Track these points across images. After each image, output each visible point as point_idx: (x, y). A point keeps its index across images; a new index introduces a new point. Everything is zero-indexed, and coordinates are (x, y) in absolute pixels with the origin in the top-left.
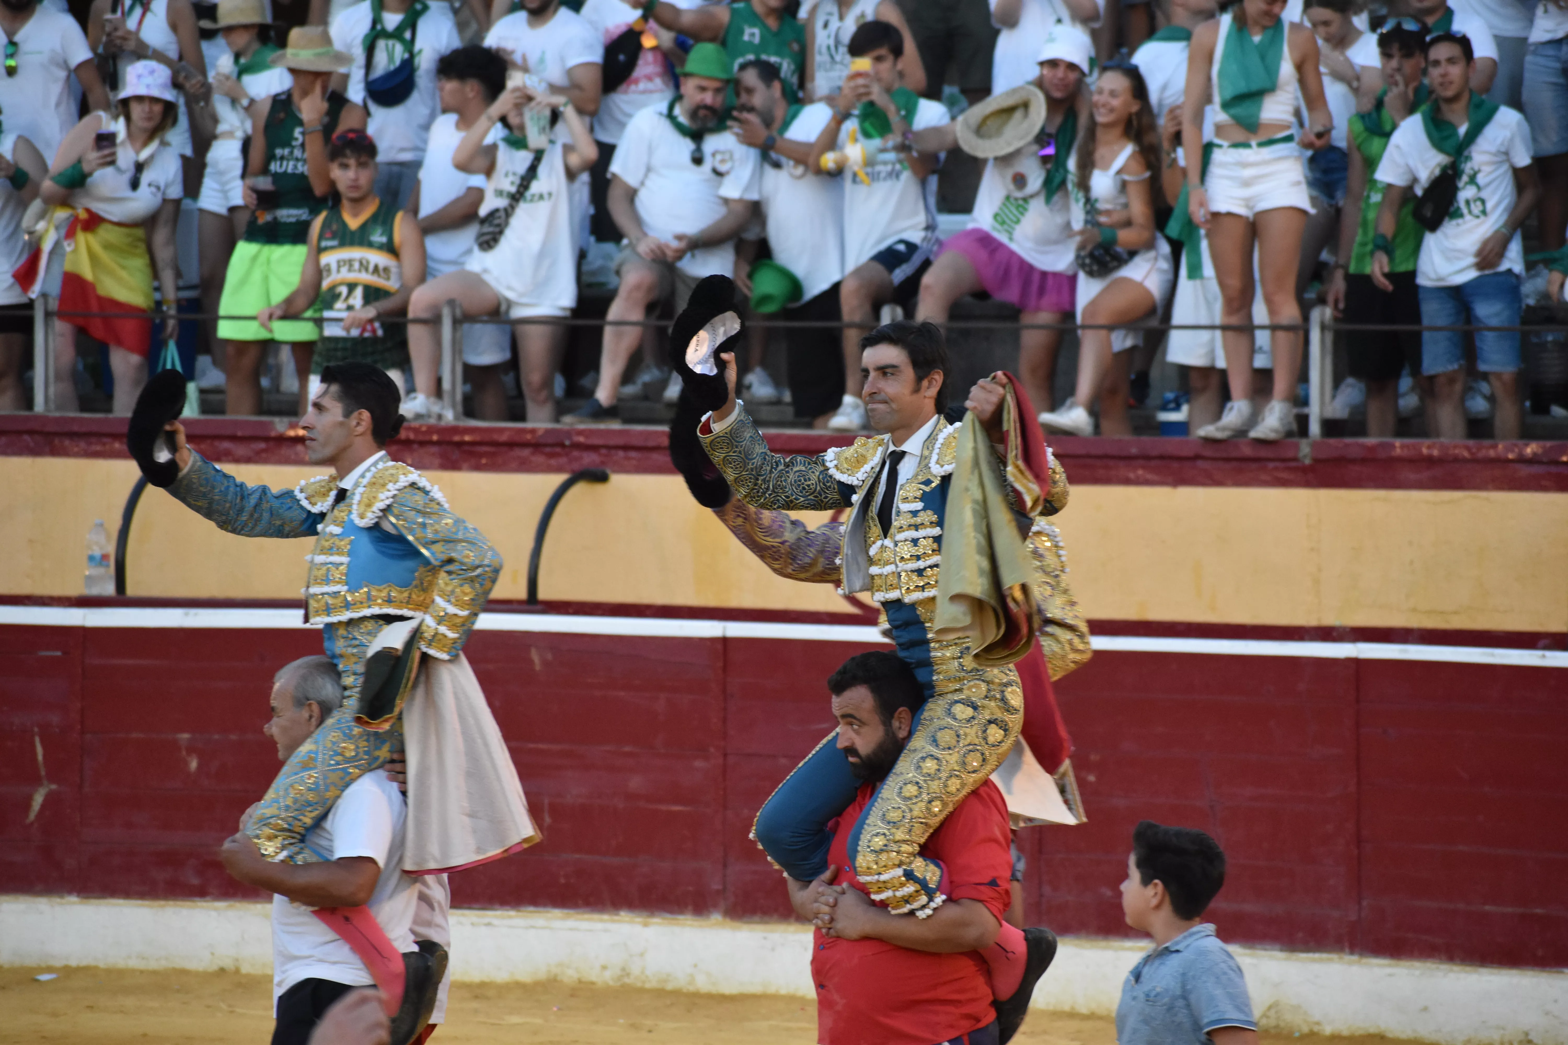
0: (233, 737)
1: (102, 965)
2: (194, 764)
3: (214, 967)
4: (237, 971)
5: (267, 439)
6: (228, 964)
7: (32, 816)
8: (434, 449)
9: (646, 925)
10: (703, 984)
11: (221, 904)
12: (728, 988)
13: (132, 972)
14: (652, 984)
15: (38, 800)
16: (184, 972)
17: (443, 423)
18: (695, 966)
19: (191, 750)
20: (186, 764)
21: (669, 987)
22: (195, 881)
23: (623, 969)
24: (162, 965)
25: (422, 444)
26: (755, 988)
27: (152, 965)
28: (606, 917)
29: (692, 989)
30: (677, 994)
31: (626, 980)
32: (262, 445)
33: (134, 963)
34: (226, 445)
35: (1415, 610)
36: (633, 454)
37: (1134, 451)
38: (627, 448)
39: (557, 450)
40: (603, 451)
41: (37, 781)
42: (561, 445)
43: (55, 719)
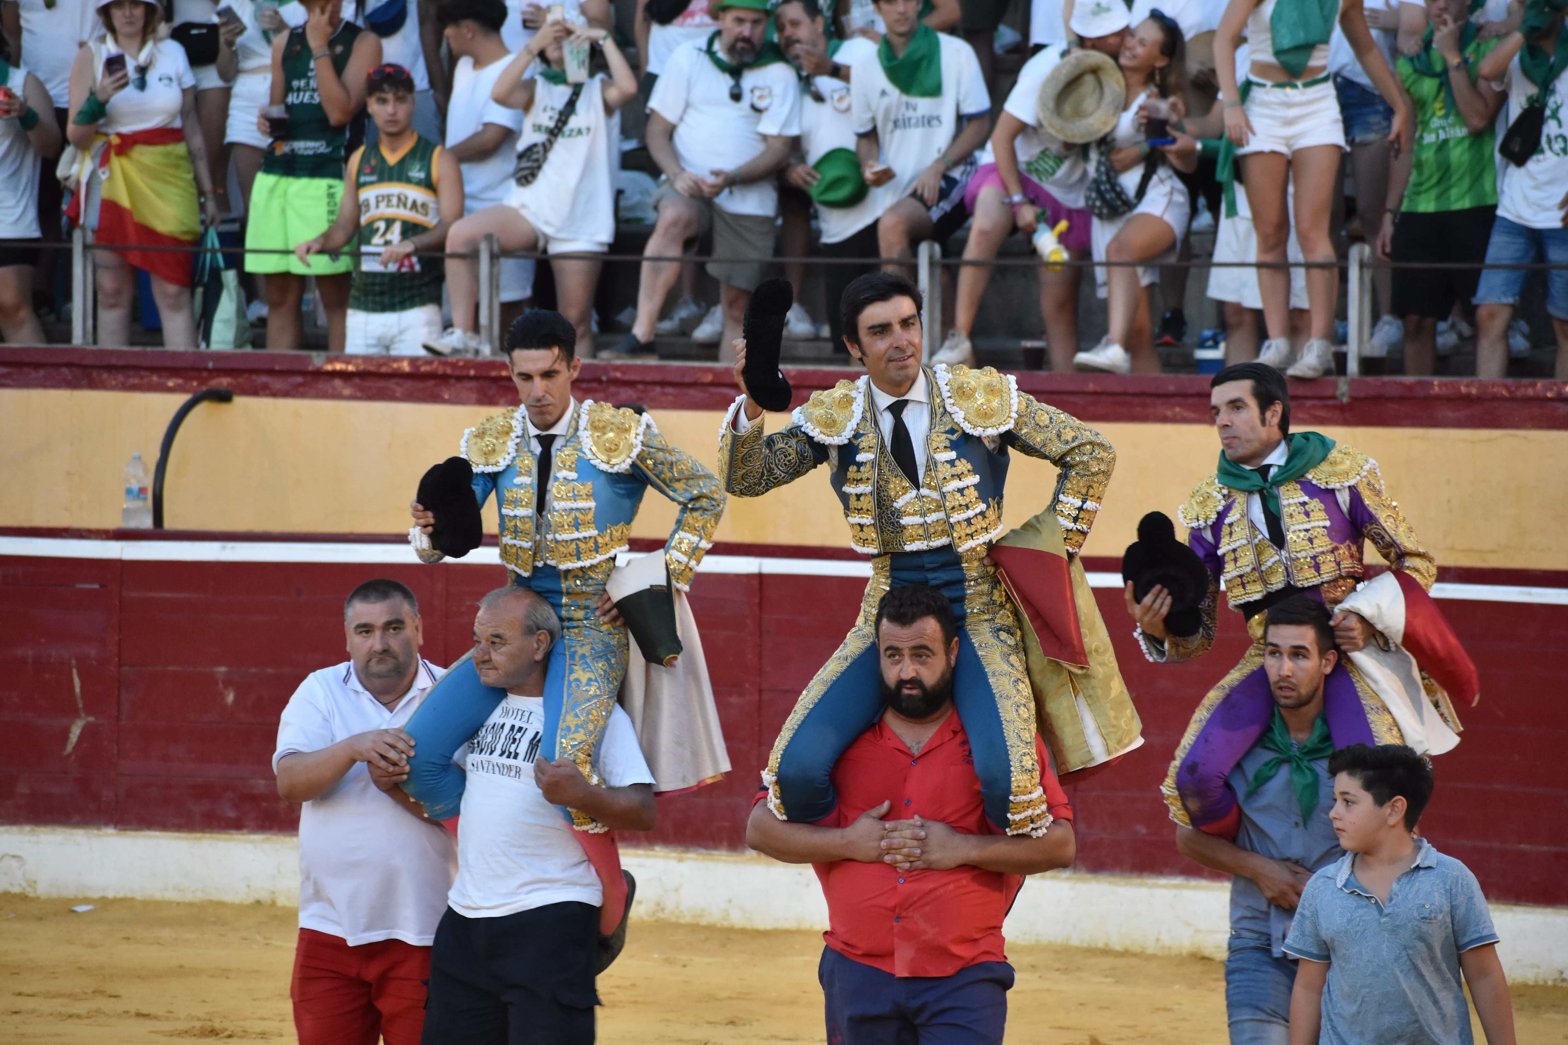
0: (270, 671)
1: (139, 896)
2: (230, 697)
3: (250, 900)
4: (273, 903)
5: (304, 373)
6: (264, 897)
7: (69, 748)
8: (472, 384)
9: (680, 860)
10: (737, 920)
11: (257, 837)
12: (763, 923)
13: (169, 904)
14: (686, 919)
15: (75, 732)
16: (220, 904)
18: (730, 901)
19: (228, 683)
20: (223, 697)
21: (704, 922)
22: (232, 814)
23: (658, 904)
24: (199, 897)
25: (459, 379)
26: (791, 925)
27: (189, 897)
28: (640, 852)
29: (726, 924)
30: (711, 929)
31: (661, 915)
32: (300, 379)
33: (171, 895)
34: (264, 379)
35: (1452, 549)
36: (670, 390)
37: (1172, 388)
38: (663, 384)
39: (595, 385)
40: (640, 387)
41: (74, 713)
42: (600, 381)
43: (92, 651)
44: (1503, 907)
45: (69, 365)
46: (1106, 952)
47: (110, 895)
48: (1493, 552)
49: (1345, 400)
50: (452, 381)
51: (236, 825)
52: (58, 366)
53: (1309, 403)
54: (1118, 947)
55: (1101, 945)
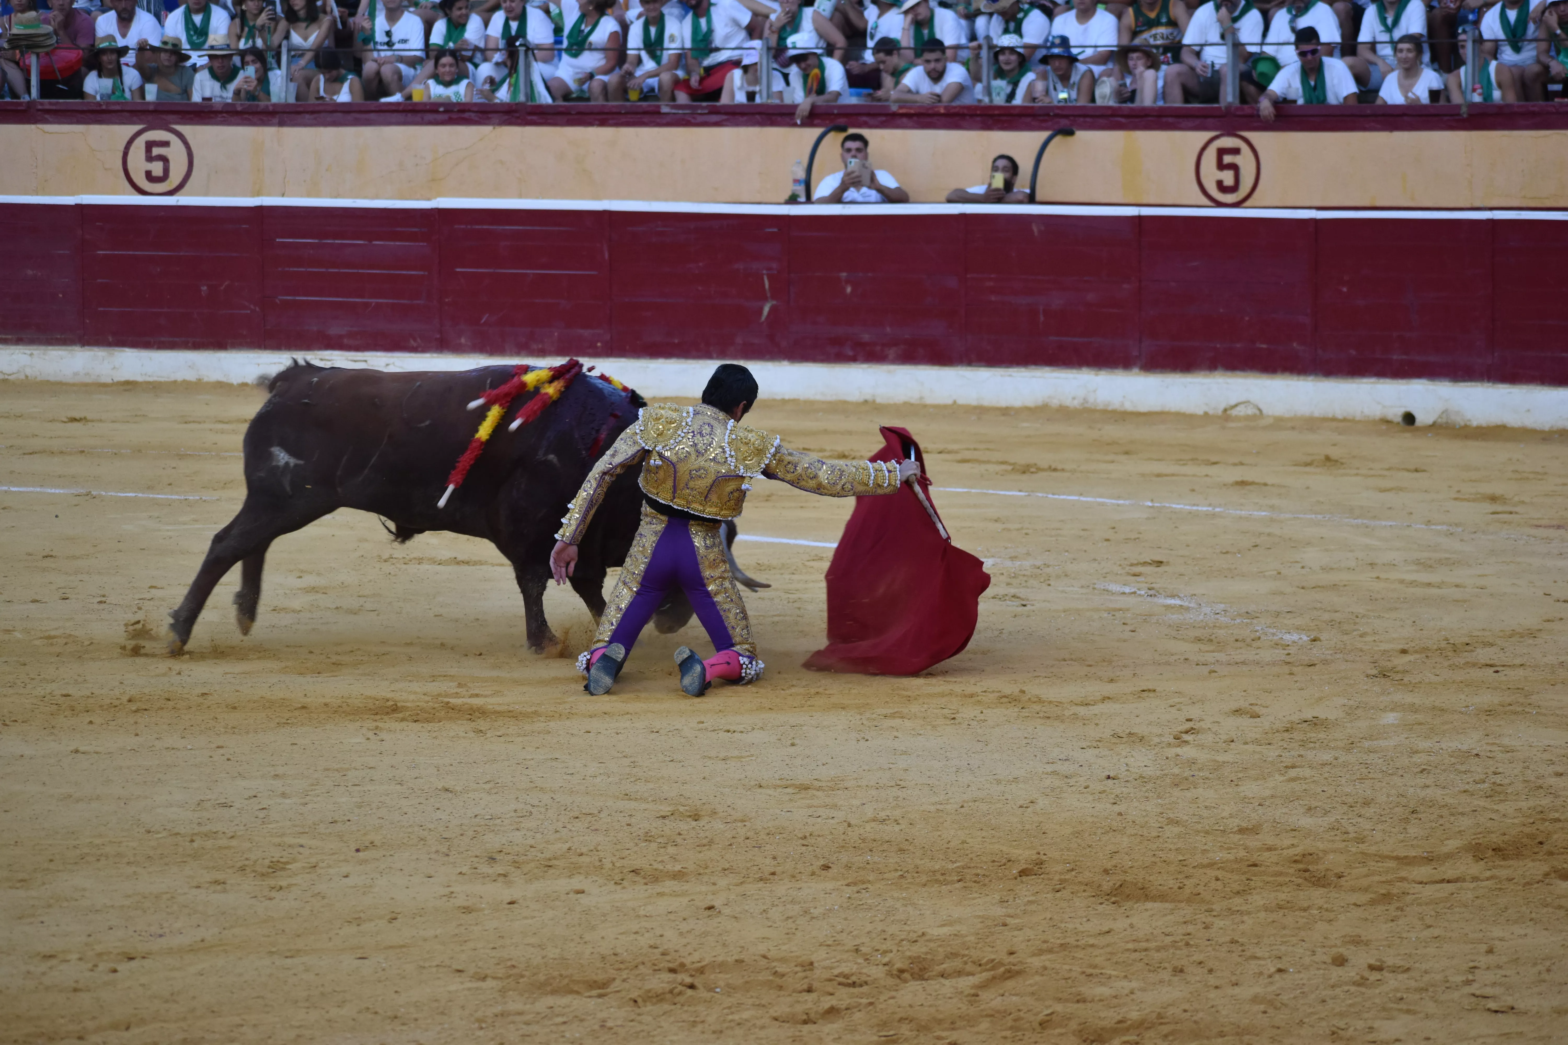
0: (870, 274)
1: (802, 398)
2: (849, 290)
3: (861, 399)
4: (874, 401)
5: (886, 115)
6: (869, 397)
7: (763, 318)
8: (979, 119)
9: (1097, 375)
10: (1128, 407)
11: (865, 366)
12: (1143, 409)
13: (818, 402)
14: (1100, 407)
15: (766, 310)
16: (845, 402)
17: (983, 104)
18: (1124, 397)
19: (848, 281)
20: (844, 289)
21: (1110, 408)
22: (850, 353)
23: (1084, 399)
24: (834, 398)
25: (972, 116)
26: (1158, 409)
27: (829, 398)
28: (1074, 371)
29: (1122, 409)
30: (1114, 412)
31: (1086, 405)
32: (884, 118)
33: (819, 397)
34: (865, 119)
35: (1525, 197)
36: (1088, 120)
37: (1369, 112)
38: (1085, 116)
39: (1046, 118)
40: (1072, 118)
41: (765, 299)
42: (1048, 115)
43: (774, 265)
44: (1552, 388)
45: (760, 113)
46: (1334, 419)
47: (787, 397)
48: (1547, 198)
49: (1465, 116)
50: (968, 118)
51: (852, 359)
52: (753, 114)
53: (1445, 118)
54: (1340, 417)
55: (1330, 416)
